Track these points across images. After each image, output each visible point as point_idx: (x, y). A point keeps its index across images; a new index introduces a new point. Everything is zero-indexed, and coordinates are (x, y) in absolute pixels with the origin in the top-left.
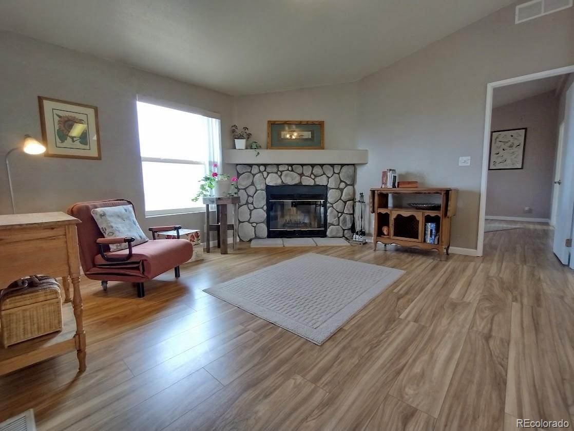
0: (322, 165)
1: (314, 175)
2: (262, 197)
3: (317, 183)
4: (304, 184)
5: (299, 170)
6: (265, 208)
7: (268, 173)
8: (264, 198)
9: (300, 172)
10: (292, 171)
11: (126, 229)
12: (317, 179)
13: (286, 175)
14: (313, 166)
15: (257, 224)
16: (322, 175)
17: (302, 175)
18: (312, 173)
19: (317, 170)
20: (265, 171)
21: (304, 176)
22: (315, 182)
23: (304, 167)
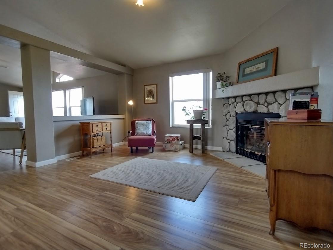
0: (274, 93)
1: (267, 103)
2: (232, 121)
3: (271, 111)
4: (259, 111)
5: (256, 99)
6: (235, 129)
7: (237, 103)
8: (233, 122)
9: (256, 101)
10: (251, 100)
11: (142, 129)
12: (270, 107)
13: (247, 105)
14: (266, 94)
15: (231, 141)
16: (274, 103)
17: (258, 103)
18: (266, 101)
19: (270, 98)
20: (235, 102)
21: (260, 104)
22: (268, 110)
23: (260, 96)
